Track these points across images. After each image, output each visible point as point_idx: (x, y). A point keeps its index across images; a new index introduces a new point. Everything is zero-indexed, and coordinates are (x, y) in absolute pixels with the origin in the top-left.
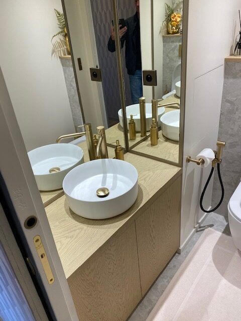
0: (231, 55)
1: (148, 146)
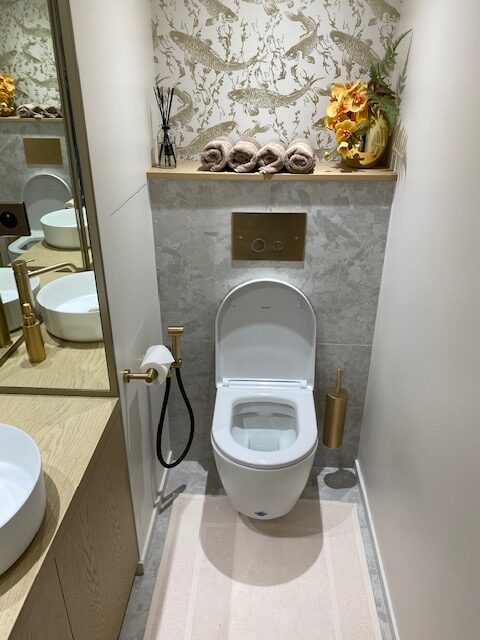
0: (154, 166)
1: (23, 365)
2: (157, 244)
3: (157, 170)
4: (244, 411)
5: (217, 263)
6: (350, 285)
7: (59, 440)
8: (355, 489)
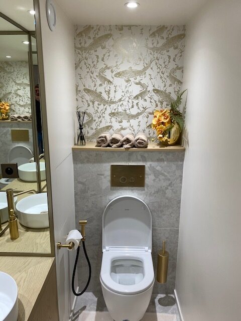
2: (75, 179)
3: (76, 147)
4: (117, 264)
5: (104, 188)
6: (167, 198)
7: (25, 280)
8: (174, 307)
